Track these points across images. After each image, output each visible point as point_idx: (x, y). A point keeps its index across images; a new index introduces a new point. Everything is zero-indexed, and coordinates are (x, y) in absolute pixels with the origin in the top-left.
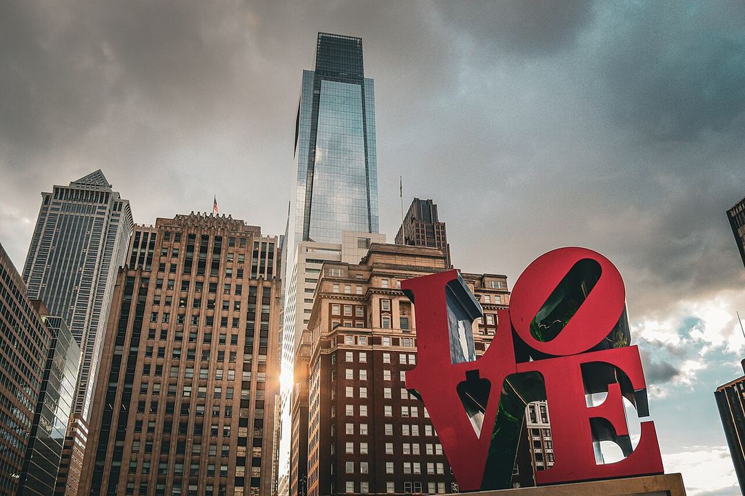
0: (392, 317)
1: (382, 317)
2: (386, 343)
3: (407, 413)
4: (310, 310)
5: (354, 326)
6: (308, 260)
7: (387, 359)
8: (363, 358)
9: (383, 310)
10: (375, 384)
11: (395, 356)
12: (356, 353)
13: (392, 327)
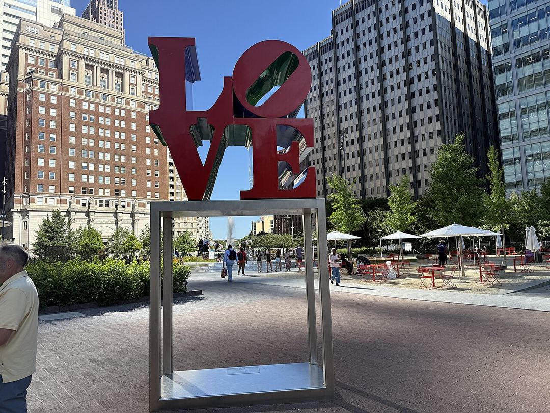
0: (78, 73)
1: (71, 72)
2: (73, 92)
3: (87, 143)
4: (7, 56)
5: (47, 75)
6: (5, 14)
7: (73, 103)
8: (54, 100)
9: (71, 66)
10: (63, 120)
11: (79, 102)
12: (48, 96)
13: (78, 81)
